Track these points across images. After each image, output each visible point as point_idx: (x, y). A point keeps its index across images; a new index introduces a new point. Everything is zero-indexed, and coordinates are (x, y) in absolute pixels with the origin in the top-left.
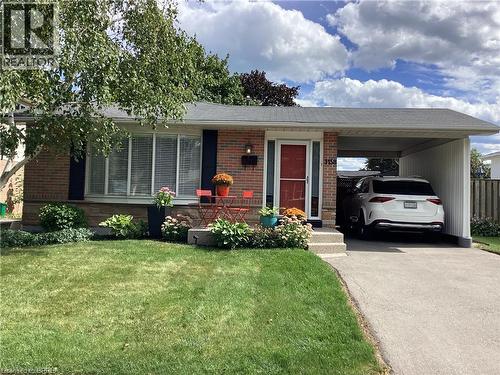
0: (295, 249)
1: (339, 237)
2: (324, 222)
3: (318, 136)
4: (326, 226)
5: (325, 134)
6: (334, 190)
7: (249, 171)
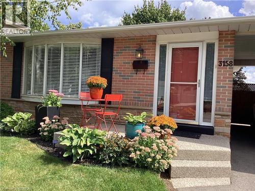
0: (148, 173)
1: (225, 153)
2: (217, 129)
3: (212, 36)
4: (218, 134)
5: (221, 33)
6: (229, 95)
7: (140, 75)
